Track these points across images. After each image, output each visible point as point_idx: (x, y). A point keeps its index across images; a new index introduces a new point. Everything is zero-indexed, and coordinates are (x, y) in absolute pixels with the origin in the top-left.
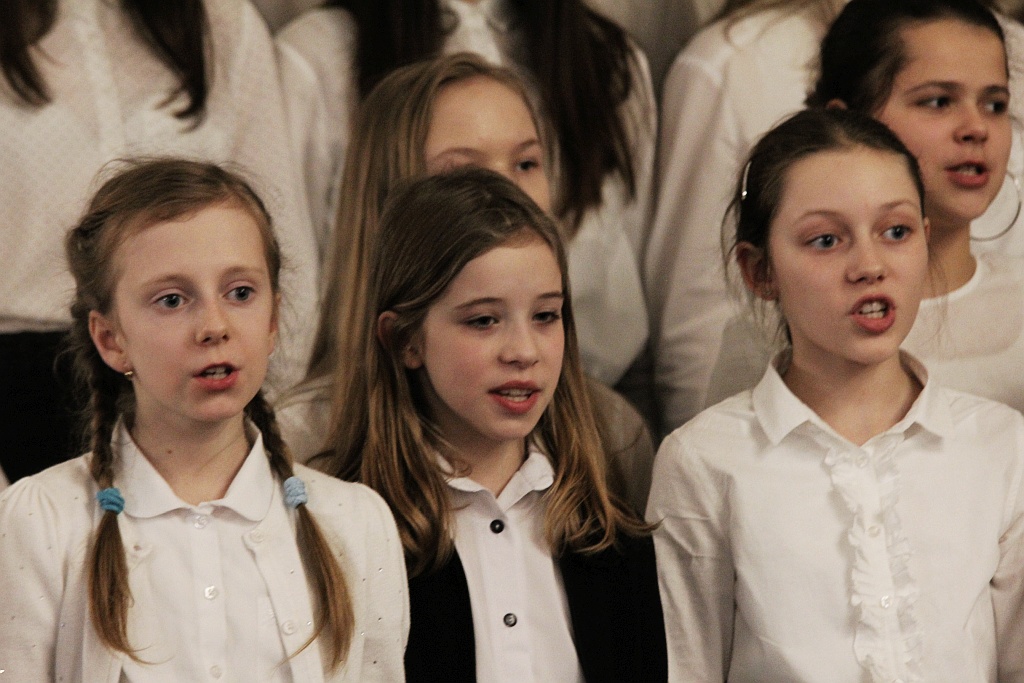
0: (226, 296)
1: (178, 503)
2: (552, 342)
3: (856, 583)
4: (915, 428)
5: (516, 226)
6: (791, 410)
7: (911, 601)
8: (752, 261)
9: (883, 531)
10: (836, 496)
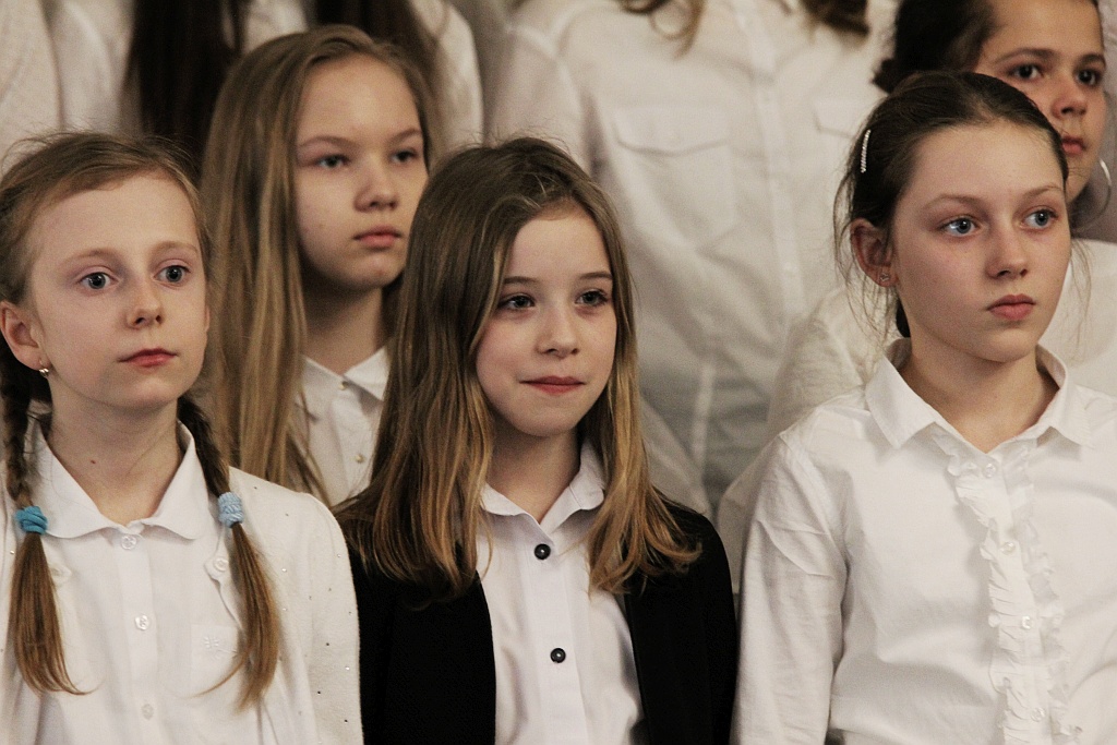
0: (157, 276)
1: (104, 522)
2: (599, 330)
3: (994, 600)
4: (1050, 432)
5: (555, 196)
6: (915, 411)
7: (1057, 623)
8: (868, 241)
9: (1018, 548)
10: (963, 510)
